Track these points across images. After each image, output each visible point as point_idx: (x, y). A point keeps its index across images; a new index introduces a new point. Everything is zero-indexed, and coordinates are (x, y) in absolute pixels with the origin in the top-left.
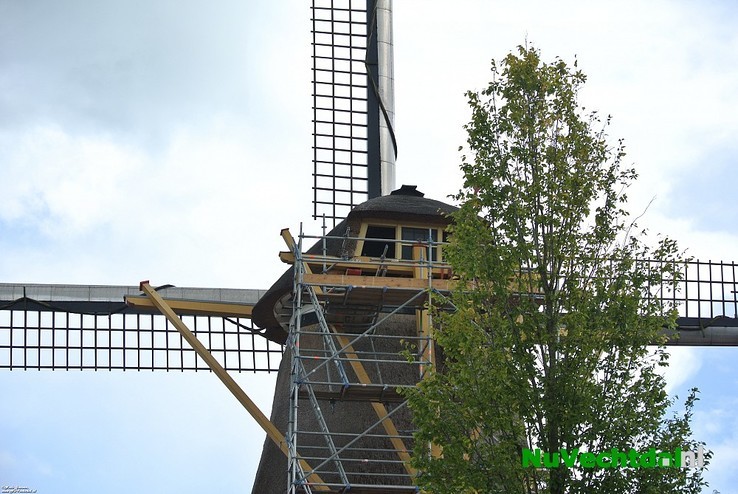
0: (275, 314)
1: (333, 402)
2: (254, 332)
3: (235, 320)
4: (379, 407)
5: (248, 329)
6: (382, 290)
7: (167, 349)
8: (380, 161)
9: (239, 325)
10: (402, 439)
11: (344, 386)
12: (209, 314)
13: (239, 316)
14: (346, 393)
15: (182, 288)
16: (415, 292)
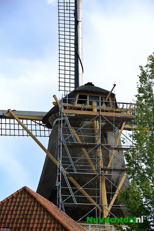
0: (49, 120)
1: (71, 148)
2: (40, 125)
3: (35, 121)
4: (84, 150)
5: (38, 124)
6: (86, 115)
7: (14, 130)
8: (78, 74)
9: (36, 122)
10: (91, 159)
11: (75, 143)
12: (27, 119)
13: (36, 120)
14: (75, 145)
15: (19, 111)
16: (96, 116)
